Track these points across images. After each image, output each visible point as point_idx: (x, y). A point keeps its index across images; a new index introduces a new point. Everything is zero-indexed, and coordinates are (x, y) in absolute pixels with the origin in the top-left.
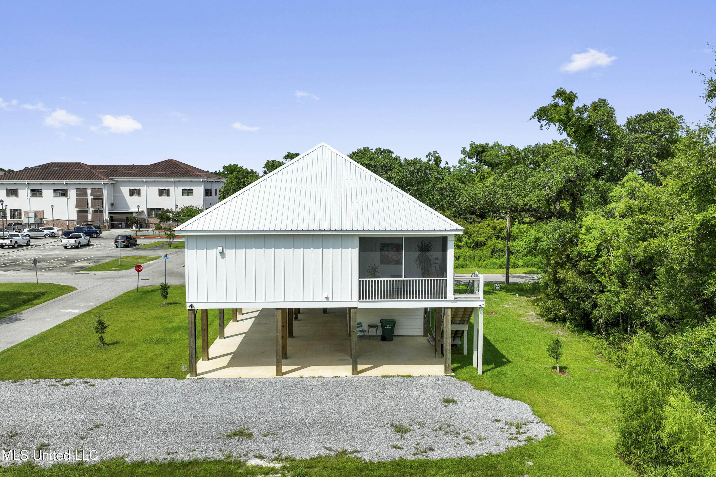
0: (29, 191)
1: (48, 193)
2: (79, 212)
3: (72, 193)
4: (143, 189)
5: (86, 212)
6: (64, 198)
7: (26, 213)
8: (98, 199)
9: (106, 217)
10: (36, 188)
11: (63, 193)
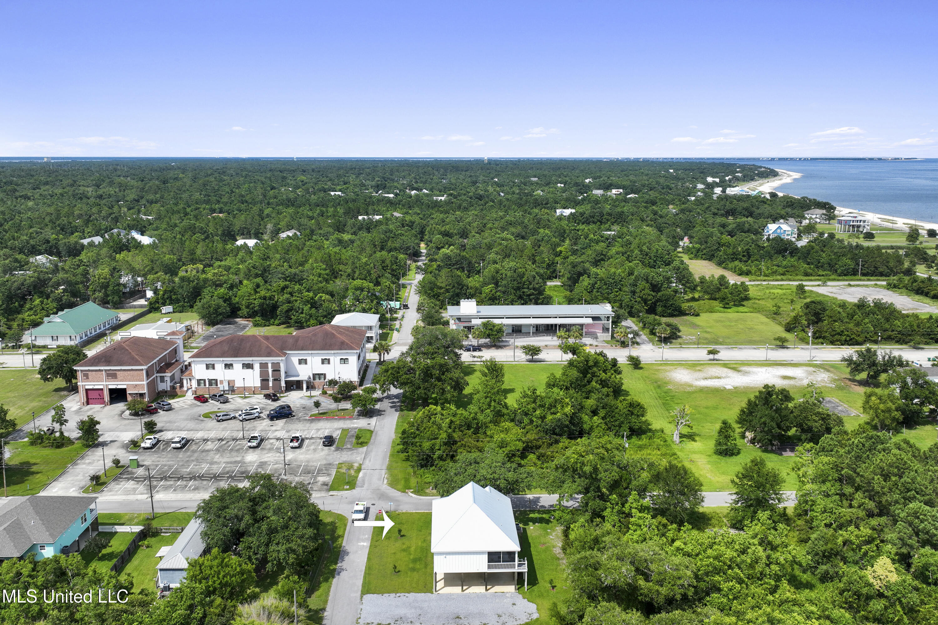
0: (223, 365)
1: (238, 366)
2: (262, 380)
3: (257, 367)
4: (309, 359)
5: (268, 380)
6: (250, 370)
7: (222, 382)
8: (276, 370)
9: (283, 384)
10: (229, 363)
11: (249, 366)
